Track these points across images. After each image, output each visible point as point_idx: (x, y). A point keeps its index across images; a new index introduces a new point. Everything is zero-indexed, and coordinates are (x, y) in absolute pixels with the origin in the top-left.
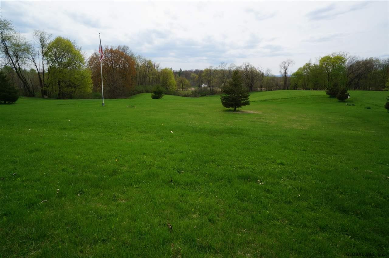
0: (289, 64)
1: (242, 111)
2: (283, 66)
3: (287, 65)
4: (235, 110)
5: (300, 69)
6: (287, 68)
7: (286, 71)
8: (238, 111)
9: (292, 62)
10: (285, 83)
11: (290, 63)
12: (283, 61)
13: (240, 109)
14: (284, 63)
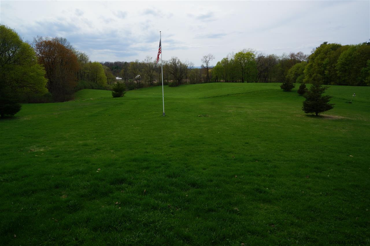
2: (205, 60)
3: (208, 59)
4: (317, 116)
5: (219, 63)
6: (208, 62)
7: (207, 65)
11: (211, 57)
12: (205, 56)
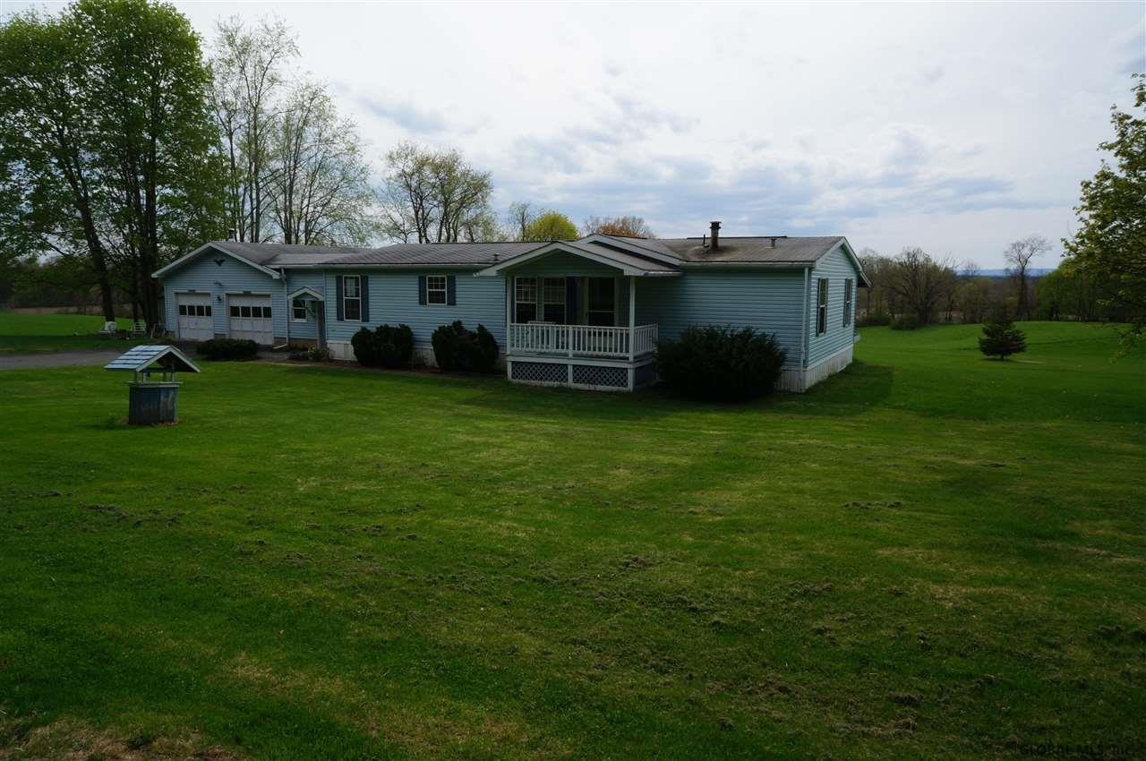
0: (1033, 250)
1: (1011, 361)
2: (1016, 255)
3: (1026, 251)
4: (1002, 360)
6: (1026, 261)
7: (1023, 268)
8: (1007, 360)
9: (1042, 243)
10: (1021, 301)
11: (1037, 245)
12: (1014, 242)
13: (1009, 357)
14: (1018, 246)
